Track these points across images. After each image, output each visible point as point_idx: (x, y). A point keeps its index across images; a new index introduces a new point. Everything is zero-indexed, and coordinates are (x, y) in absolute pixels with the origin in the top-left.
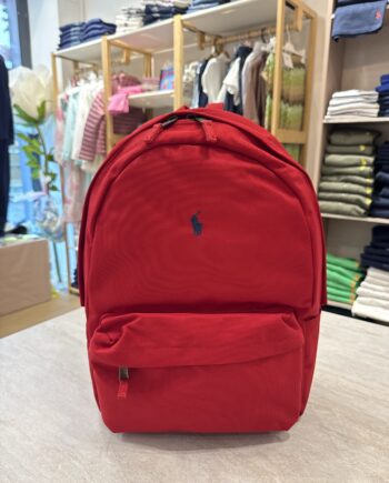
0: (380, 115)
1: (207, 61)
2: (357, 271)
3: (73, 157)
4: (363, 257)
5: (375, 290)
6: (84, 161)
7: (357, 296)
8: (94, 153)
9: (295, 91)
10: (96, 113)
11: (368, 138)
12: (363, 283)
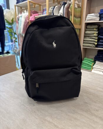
0: (100, 20)
1: (55, 6)
2: (93, 62)
3: (21, 33)
4: (95, 58)
5: (97, 67)
6: (23, 34)
7: (93, 68)
9: (78, 14)
10: (26, 21)
11: (96, 26)
12: (95, 65)
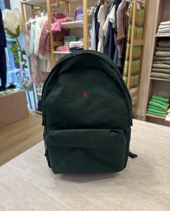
2: (168, 103)
3: (35, 52)
6: (40, 54)
7: (167, 113)
8: (45, 50)
9: (140, 21)
10: (45, 32)
